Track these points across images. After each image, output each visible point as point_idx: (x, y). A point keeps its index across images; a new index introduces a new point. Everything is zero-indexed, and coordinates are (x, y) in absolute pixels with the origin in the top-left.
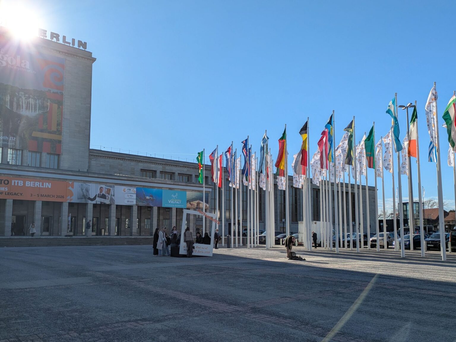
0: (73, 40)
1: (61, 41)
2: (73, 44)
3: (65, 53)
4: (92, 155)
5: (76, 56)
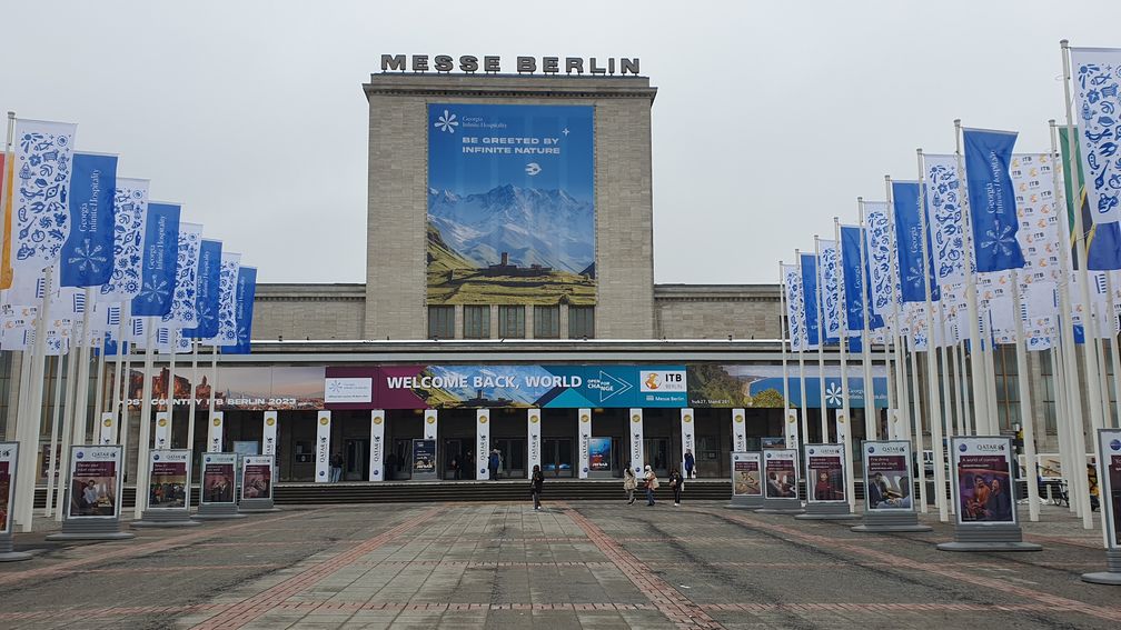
0: (612, 61)
1: (587, 71)
2: (612, 72)
3: (594, 94)
4: (662, 298)
5: (617, 94)
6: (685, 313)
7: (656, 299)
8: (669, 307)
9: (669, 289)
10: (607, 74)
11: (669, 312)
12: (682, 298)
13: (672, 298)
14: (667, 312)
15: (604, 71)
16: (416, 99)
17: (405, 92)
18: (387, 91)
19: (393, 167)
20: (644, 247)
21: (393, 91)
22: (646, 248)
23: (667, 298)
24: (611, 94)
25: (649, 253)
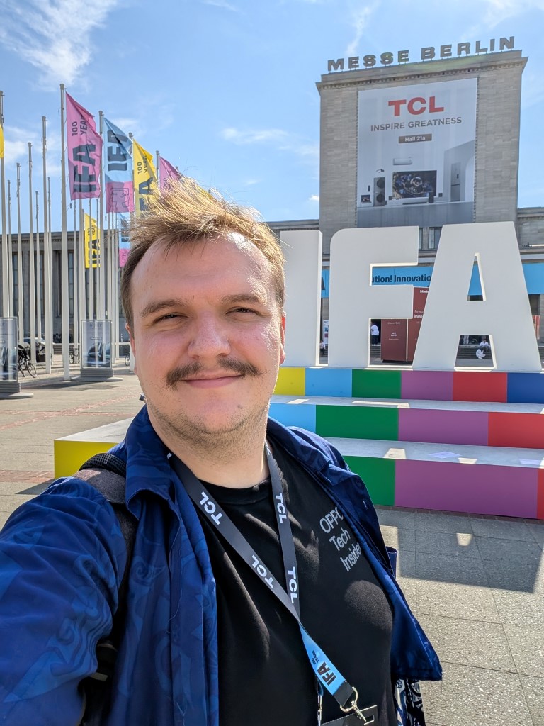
0: (493, 42)
1: (473, 52)
2: (492, 48)
3: (478, 69)
4: (523, 218)
5: (495, 66)
6: (540, 227)
7: (519, 218)
8: (528, 224)
9: (529, 211)
10: (489, 52)
11: (528, 228)
12: (539, 217)
13: (531, 217)
14: (526, 228)
15: (486, 50)
16: (350, 89)
17: (343, 84)
18: (331, 85)
19: (336, 139)
20: (512, 181)
21: (335, 85)
22: (513, 181)
23: (527, 218)
24: (491, 66)
25: (515, 185)
